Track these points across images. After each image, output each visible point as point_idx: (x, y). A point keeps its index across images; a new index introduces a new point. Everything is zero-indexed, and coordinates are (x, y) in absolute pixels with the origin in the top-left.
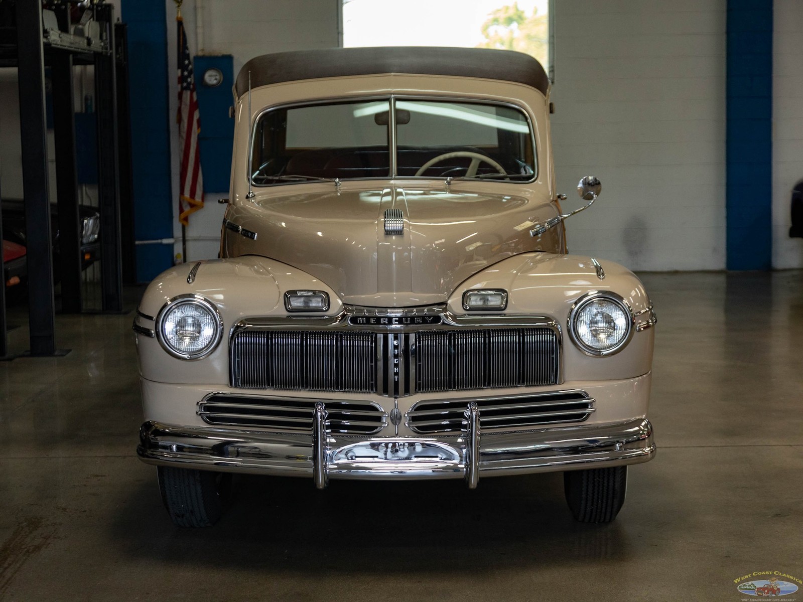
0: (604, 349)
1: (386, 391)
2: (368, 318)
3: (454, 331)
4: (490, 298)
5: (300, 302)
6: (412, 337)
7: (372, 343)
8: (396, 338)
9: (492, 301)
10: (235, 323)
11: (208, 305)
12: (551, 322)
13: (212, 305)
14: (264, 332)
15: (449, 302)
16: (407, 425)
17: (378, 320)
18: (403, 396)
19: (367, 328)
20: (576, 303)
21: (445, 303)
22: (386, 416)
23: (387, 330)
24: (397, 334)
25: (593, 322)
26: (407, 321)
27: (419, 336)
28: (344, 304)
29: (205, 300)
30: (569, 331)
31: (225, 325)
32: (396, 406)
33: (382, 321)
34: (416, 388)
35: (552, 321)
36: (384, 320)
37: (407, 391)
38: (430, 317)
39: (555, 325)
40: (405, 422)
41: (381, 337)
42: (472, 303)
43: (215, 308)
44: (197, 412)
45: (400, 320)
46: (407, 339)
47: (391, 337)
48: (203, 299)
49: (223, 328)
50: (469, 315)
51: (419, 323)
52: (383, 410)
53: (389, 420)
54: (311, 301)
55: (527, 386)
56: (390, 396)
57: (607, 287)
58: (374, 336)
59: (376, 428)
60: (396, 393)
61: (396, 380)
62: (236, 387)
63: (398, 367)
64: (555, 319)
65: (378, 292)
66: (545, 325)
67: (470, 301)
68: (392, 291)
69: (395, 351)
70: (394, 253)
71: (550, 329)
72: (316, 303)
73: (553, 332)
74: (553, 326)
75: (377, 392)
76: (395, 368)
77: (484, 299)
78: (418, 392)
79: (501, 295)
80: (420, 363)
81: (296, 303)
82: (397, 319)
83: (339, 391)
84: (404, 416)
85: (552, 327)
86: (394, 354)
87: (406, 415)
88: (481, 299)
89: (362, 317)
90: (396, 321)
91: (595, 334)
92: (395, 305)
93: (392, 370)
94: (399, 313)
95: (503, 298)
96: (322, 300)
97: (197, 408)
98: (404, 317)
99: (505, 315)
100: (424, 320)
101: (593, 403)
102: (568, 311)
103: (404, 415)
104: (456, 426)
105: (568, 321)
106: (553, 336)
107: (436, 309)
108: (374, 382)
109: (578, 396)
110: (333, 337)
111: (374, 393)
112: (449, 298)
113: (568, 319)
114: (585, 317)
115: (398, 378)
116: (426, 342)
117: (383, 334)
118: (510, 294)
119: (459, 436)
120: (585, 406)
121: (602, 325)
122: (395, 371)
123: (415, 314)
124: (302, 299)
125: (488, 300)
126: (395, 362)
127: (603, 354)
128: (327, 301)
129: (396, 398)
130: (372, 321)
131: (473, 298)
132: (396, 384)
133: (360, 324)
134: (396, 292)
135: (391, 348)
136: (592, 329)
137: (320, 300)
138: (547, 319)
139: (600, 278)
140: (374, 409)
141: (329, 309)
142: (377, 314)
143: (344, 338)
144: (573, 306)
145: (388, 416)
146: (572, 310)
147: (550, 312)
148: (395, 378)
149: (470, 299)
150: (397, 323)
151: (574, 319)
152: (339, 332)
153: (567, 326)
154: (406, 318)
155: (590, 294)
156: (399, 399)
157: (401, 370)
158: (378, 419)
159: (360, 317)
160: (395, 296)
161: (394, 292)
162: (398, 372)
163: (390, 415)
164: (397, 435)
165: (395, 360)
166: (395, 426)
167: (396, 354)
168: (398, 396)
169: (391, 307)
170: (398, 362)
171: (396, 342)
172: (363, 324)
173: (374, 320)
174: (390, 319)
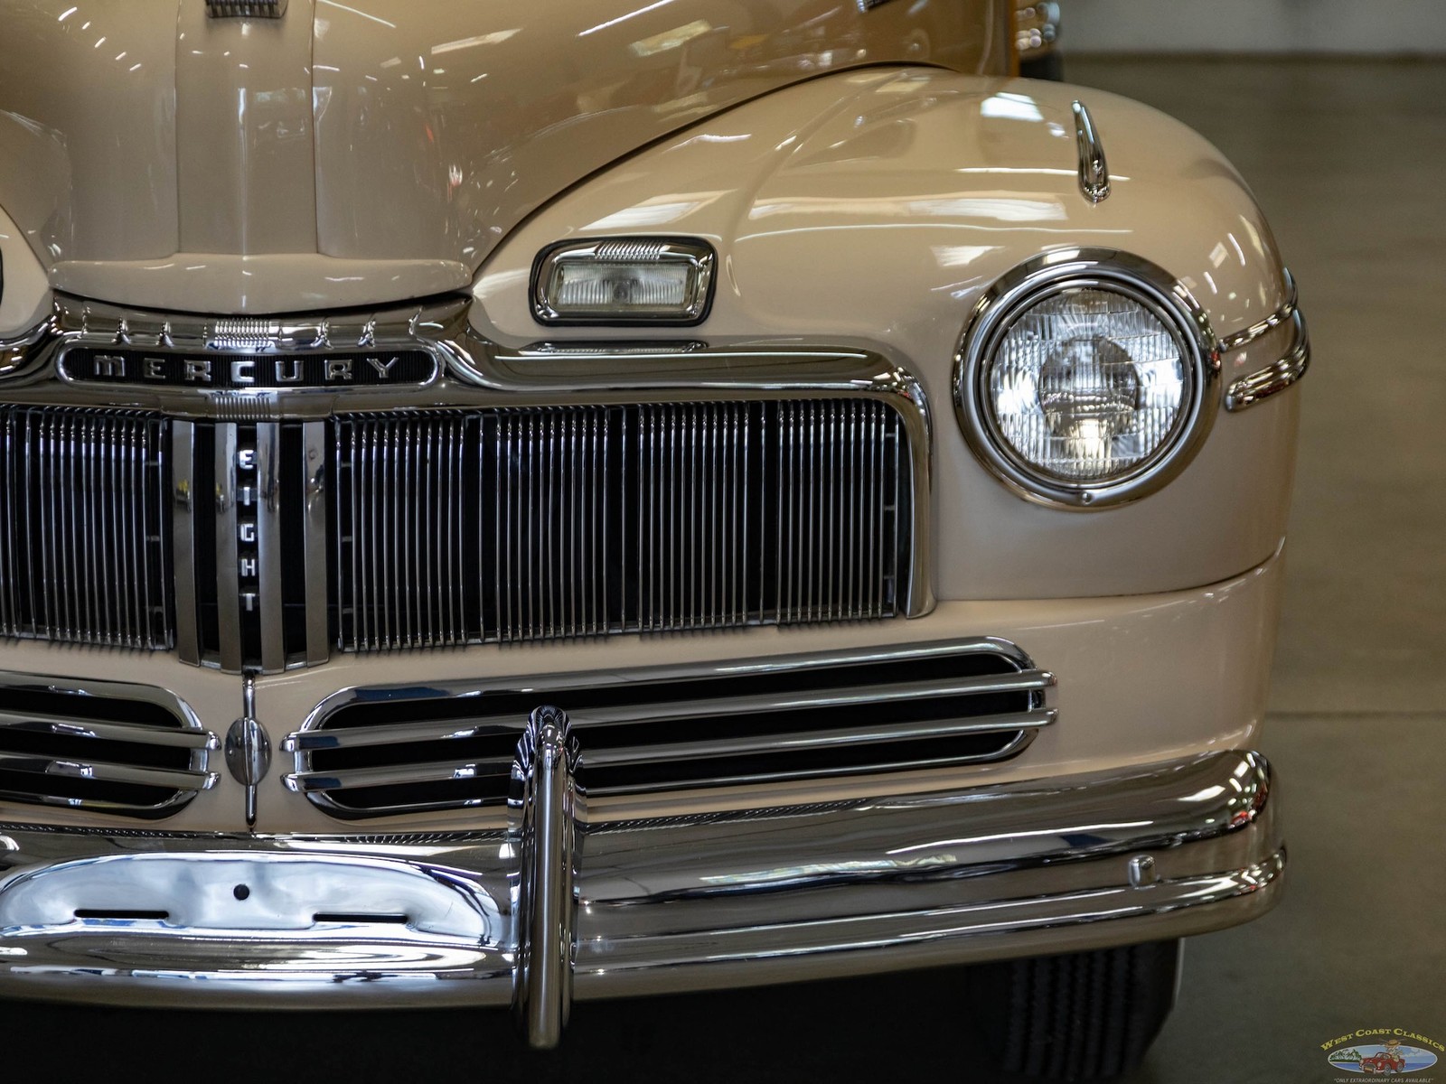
0: (1094, 478)
1: (206, 646)
2: (135, 360)
3: (490, 411)
4: (643, 277)
6: (313, 435)
7: (152, 457)
8: (247, 438)
9: (650, 290)
12: (886, 376)
15: (479, 290)
16: (294, 785)
17: (173, 367)
18: (281, 666)
19: (133, 397)
20: (993, 294)
21: (461, 295)
22: (208, 748)
23: (213, 408)
24: (254, 422)
25: (1052, 372)
26: (289, 371)
27: (341, 431)
28: (55, 291)
30: (958, 404)
32: (248, 707)
33: (190, 369)
34: (332, 639)
35: (891, 370)
36: (198, 368)
37: (295, 646)
38: (384, 357)
39: (900, 384)
40: (289, 773)
41: (185, 432)
42: (566, 298)
45: (263, 371)
46: (291, 439)
47: (229, 435)
50: (559, 344)
51: (339, 381)
52: (200, 725)
53: (221, 765)
55: (784, 625)
56: (227, 666)
57: (1116, 234)
58: (163, 425)
59: (169, 791)
60: (250, 658)
61: (250, 607)
63: (256, 557)
64: (904, 359)
65: (179, 252)
66: (866, 388)
67: (560, 285)
68: (235, 249)
69: (240, 494)
70: (242, 92)
71: (878, 404)
73: (891, 413)
74: (893, 391)
75: (175, 648)
76: (245, 561)
77: (620, 277)
78: (342, 652)
79: (688, 262)
80: (346, 539)
82: (251, 364)
83: (33, 639)
84: (283, 748)
85: (892, 396)
86: (240, 504)
87: (290, 745)
88: (605, 281)
89: (112, 352)
90: (244, 372)
91: (1063, 417)
92: (244, 305)
93: (230, 567)
94: (258, 341)
95: (692, 273)
98: (281, 358)
99: (703, 345)
100: (361, 365)
101: (1048, 693)
102: (959, 326)
103: (283, 743)
104: (495, 787)
105: (956, 366)
106: (890, 429)
107: (414, 318)
108: (163, 610)
109: (990, 664)
111: (168, 650)
112: (476, 275)
113: (958, 358)
114: (1025, 355)
115: (256, 600)
116: (363, 453)
117: (196, 421)
118: (726, 262)
119: (499, 835)
120: (1014, 703)
121: (1087, 384)
122: (245, 573)
123: (323, 344)
125: (635, 282)
126: (244, 537)
127: (1090, 497)
129: (250, 675)
130: (152, 369)
131: (571, 277)
132: (250, 620)
133: (102, 378)
134: (249, 253)
135: (224, 479)
136: (1052, 398)
138: (876, 361)
139: (1090, 199)
140: (163, 716)
142: (169, 341)
143: (47, 430)
144: (982, 305)
145: (218, 747)
146: (975, 318)
147: (882, 330)
148: (243, 601)
149: (561, 278)
150: (250, 379)
151: (982, 356)
152: (27, 407)
153: (953, 386)
154: (288, 360)
155: (1049, 259)
156: (261, 680)
157: (266, 565)
158: (180, 758)
159: (102, 352)
160: (248, 266)
161: (244, 252)
162: (253, 573)
163: (224, 743)
164: (251, 821)
165: (245, 527)
166: (244, 787)
167: (247, 502)
168: (259, 668)
169: (229, 313)
170: (256, 538)
171: (247, 456)
172: (115, 378)
173: (156, 364)
174: (222, 364)
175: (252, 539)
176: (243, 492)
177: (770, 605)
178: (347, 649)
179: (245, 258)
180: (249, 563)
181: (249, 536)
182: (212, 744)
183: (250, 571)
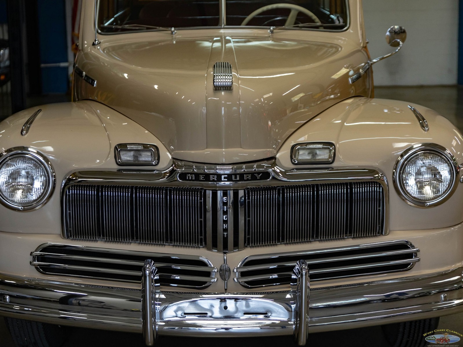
0: (428, 200)
1: (215, 246)
2: (197, 175)
3: (283, 186)
4: (318, 152)
5: (130, 157)
6: (241, 193)
7: (201, 199)
8: (225, 194)
9: (320, 155)
10: (67, 175)
11: (41, 158)
12: (377, 175)
13: (45, 158)
14: (95, 186)
15: (277, 156)
16: (236, 280)
17: (207, 177)
18: (232, 251)
19: (197, 185)
20: (402, 156)
21: (274, 158)
22: (215, 272)
23: (217, 187)
24: (227, 190)
25: (418, 174)
26: (236, 178)
27: (248, 191)
28: (173, 158)
29: (38, 153)
30: (394, 182)
31: (57, 176)
32: (225, 261)
33: (211, 177)
34: (245, 242)
35: (378, 174)
36: (213, 177)
37: (236, 245)
38: (259, 173)
39: (381, 177)
40: (235, 277)
41: (209, 193)
42: (300, 158)
43: (47, 160)
44: (31, 263)
45: (229, 178)
46: (236, 194)
47: (220, 194)
48: (36, 152)
49: (55, 180)
50: (297, 169)
51: (248, 180)
52: (212, 266)
53: (218, 275)
54: (141, 155)
55: (354, 238)
56: (219, 251)
57: (429, 139)
58: (203, 191)
59: (205, 283)
60: (225, 249)
61: (225, 236)
62: (68, 237)
63: (227, 224)
64: (381, 171)
65: (207, 148)
66: (371, 179)
67: (298, 155)
69: (224, 208)
70: (223, 108)
71: (377, 183)
72: (146, 157)
73: (380, 184)
74: (379, 179)
75: (206, 246)
76: (224, 225)
77: (312, 152)
78: (247, 247)
79: (329, 148)
80: (249, 219)
81: (127, 157)
82: (226, 176)
83: (169, 245)
84: (234, 271)
86: (223, 211)
87: (235, 270)
88: (309, 153)
89: (191, 174)
90: (225, 178)
91: (420, 185)
92: (224, 161)
93: (221, 226)
94: (227, 170)
95: (330, 151)
96: (151, 155)
97: (30, 258)
98: (233, 174)
99: (332, 169)
100: (253, 176)
101: (418, 253)
102: (394, 163)
103: (234, 270)
104: (285, 280)
105: (394, 173)
106: (379, 189)
107: (265, 164)
108: (203, 237)
109: (404, 245)
110: (162, 192)
111: (203, 247)
112: (277, 152)
113: (394, 171)
114: (412, 170)
115: (227, 234)
116: (253, 197)
117: (212, 190)
118: (338, 148)
119: (288, 292)
120: (409, 256)
121: (427, 176)
122: (225, 228)
123: (244, 171)
124: (132, 153)
125: (316, 154)
126: (224, 219)
127: (427, 205)
128: (157, 156)
129: (225, 253)
130: (202, 178)
131: (301, 152)
132: (225, 240)
133: (189, 180)
135: (219, 205)
136: (418, 180)
137: (149, 154)
138: (372, 171)
139: (425, 130)
140: (204, 264)
141: (158, 163)
142: (206, 170)
143: (174, 193)
144: (399, 158)
145: (218, 271)
146: (398, 162)
147: (375, 164)
148: (224, 235)
149: (299, 153)
150: (226, 180)
151: (400, 170)
152: (168, 187)
153: (393, 178)
154: (236, 175)
155: (414, 147)
156: (228, 255)
157: (230, 226)
158: (208, 274)
159: (188, 173)
160: (224, 151)
161: (224, 148)
162: (227, 228)
163: (219, 270)
164: (226, 290)
165: (224, 217)
166: (224, 281)
167: (225, 210)
168: (227, 251)
169: (221, 163)
170: (227, 219)
171: (225, 199)
172: (192, 180)
173: (202, 176)
174: (219, 176)
175: (226, 219)
176: (224, 207)
177: (350, 233)
178: (248, 246)
179: (224, 150)
180: (226, 225)
181: (226, 218)
182: (216, 270)
183: (226, 227)
